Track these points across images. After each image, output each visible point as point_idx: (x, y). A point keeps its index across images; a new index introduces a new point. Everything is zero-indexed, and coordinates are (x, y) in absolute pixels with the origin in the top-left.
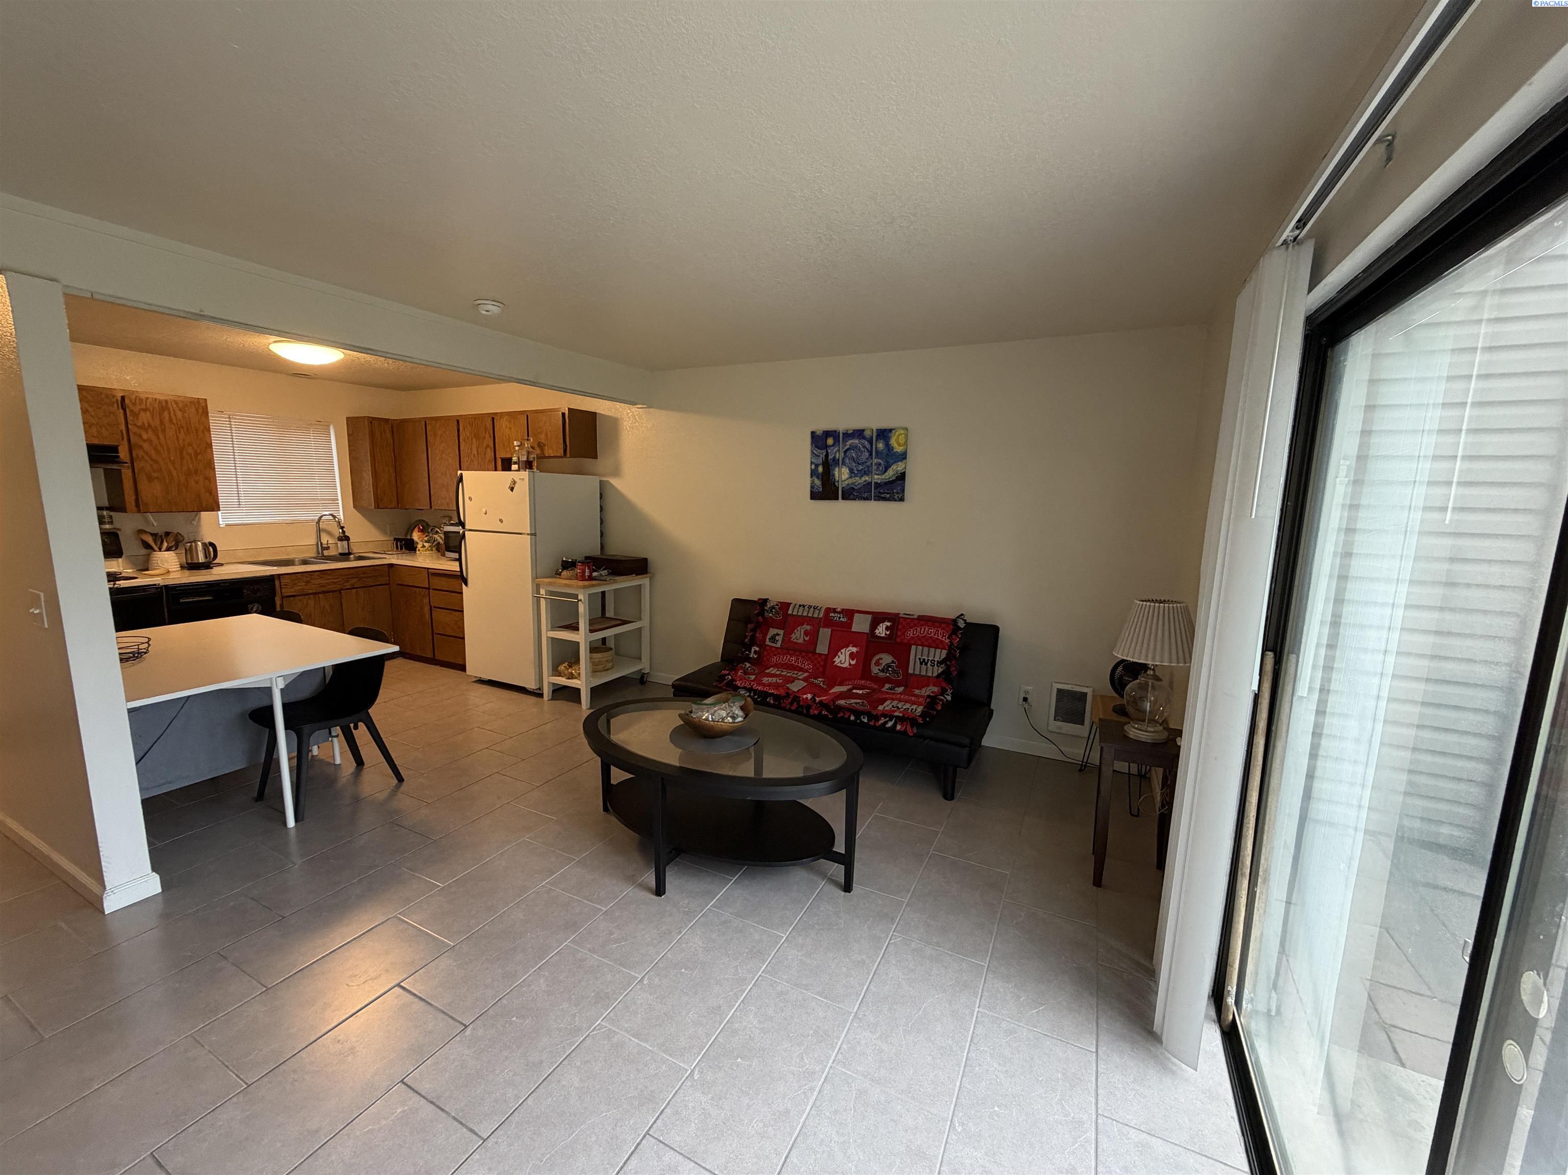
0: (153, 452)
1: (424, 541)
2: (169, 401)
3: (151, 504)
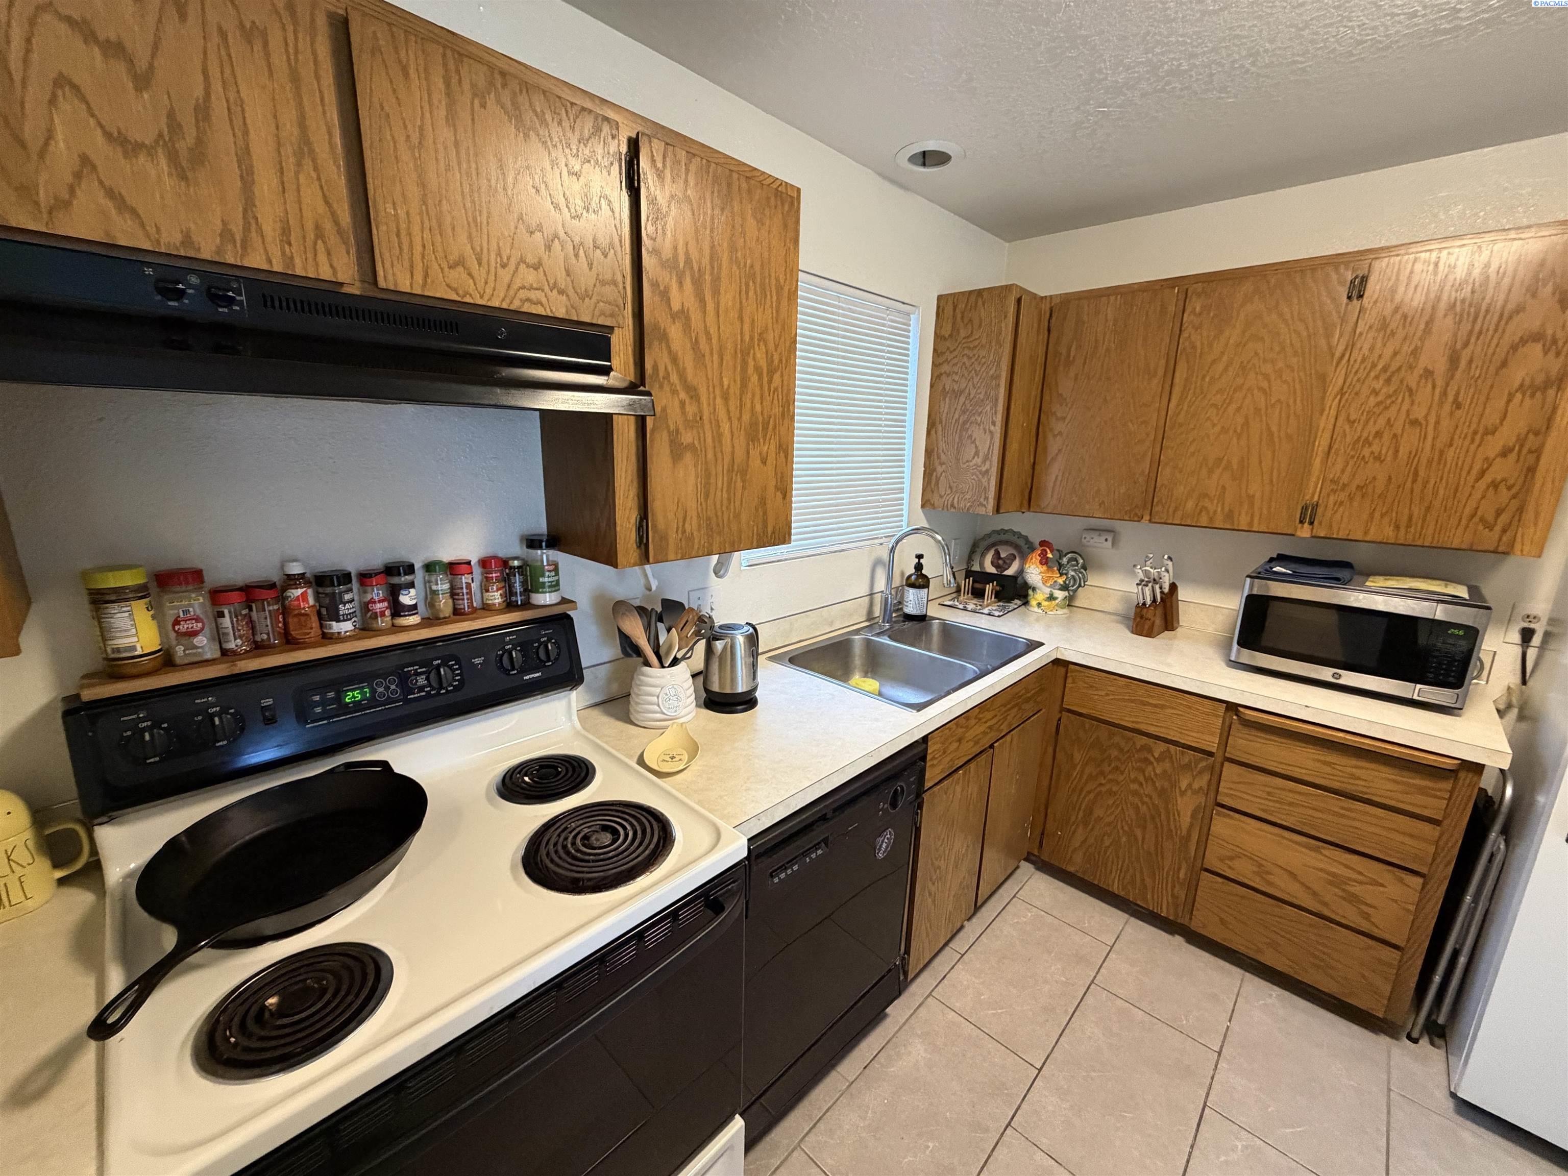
0: (688, 361)
2: (735, 176)
3: (673, 536)
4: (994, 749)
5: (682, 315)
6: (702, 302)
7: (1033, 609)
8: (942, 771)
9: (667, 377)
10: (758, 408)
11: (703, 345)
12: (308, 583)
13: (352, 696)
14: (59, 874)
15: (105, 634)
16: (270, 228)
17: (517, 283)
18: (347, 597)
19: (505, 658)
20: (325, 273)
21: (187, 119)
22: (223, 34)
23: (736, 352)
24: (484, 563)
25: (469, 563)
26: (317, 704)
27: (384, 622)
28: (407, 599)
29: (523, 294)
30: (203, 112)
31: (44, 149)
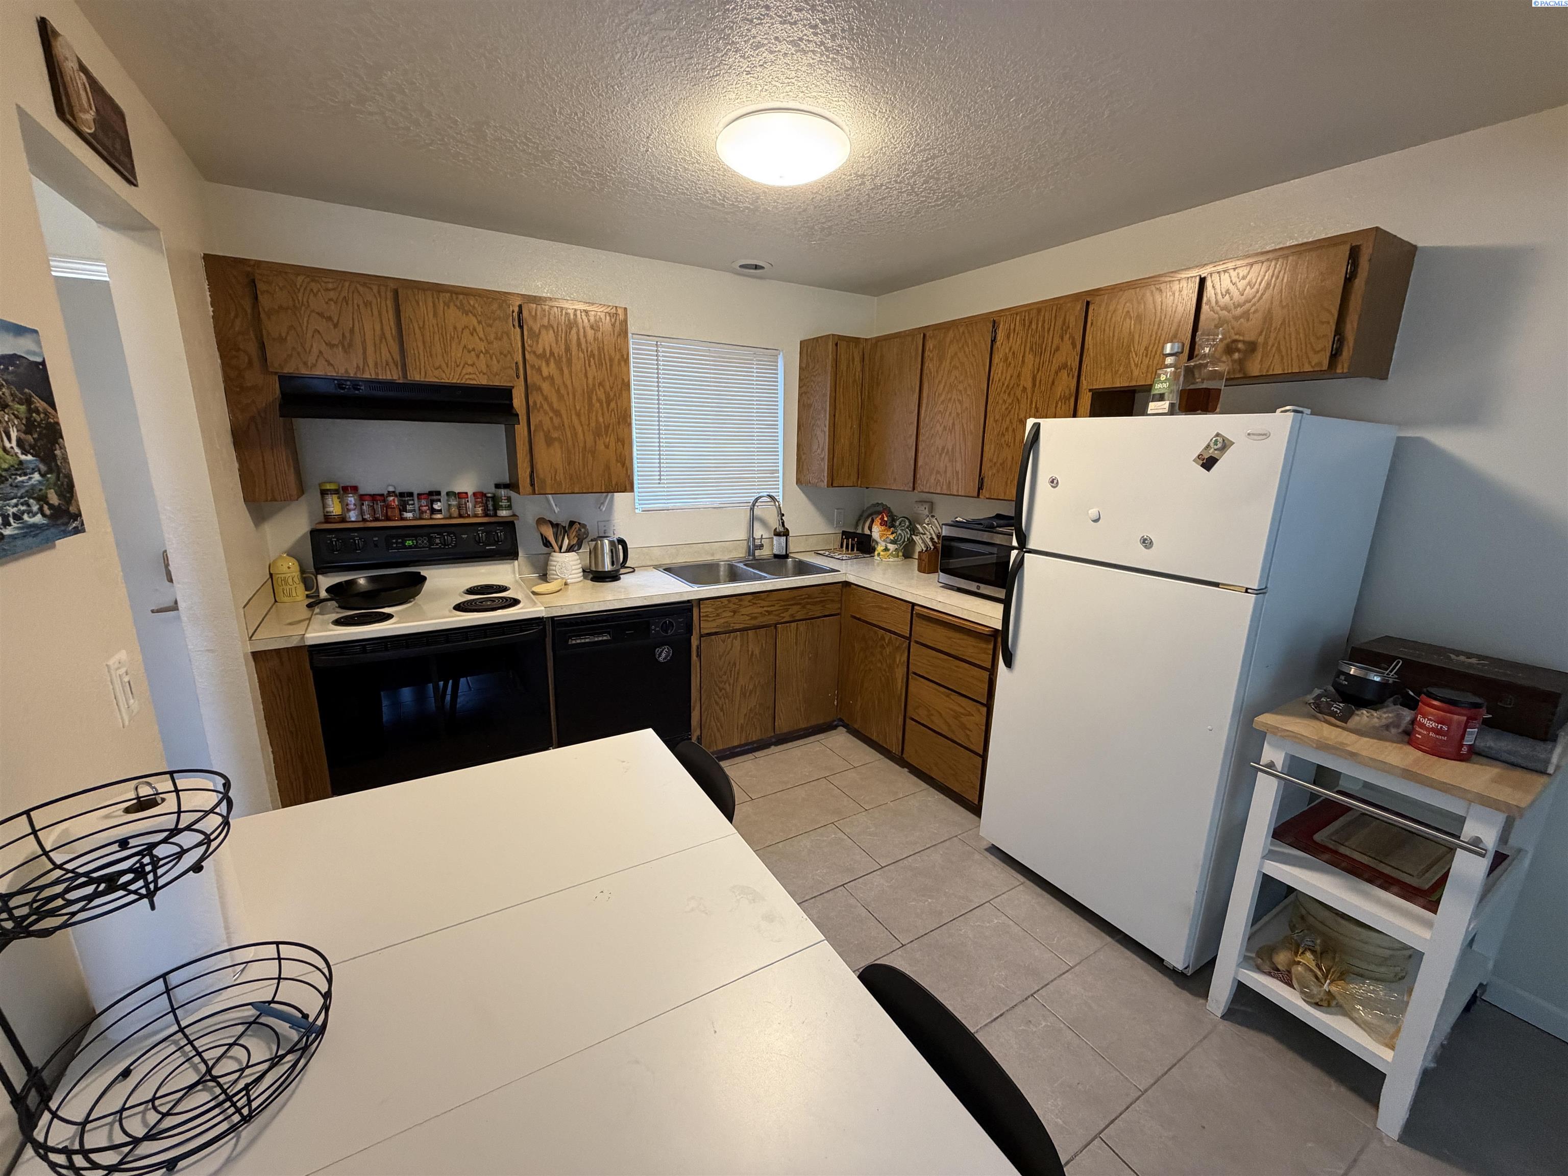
0: (554, 399)
1: (888, 540)
2: (578, 312)
3: (549, 481)
4: (776, 627)
5: (551, 378)
6: (561, 370)
7: (876, 557)
8: (717, 627)
9: (542, 406)
10: (601, 420)
11: (563, 391)
12: (396, 496)
13: (409, 543)
14: (307, 593)
15: (324, 506)
16: (371, 363)
17: (464, 372)
18: (410, 502)
19: (477, 537)
20: (389, 377)
21: (348, 335)
22: (358, 306)
23: (584, 393)
24: (474, 494)
25: (466, 493)
26: (394, 543)
27: (426, 516)
28: (437, 506)
29: (467, 377)
30: (352, 331)
31: (310, 351)
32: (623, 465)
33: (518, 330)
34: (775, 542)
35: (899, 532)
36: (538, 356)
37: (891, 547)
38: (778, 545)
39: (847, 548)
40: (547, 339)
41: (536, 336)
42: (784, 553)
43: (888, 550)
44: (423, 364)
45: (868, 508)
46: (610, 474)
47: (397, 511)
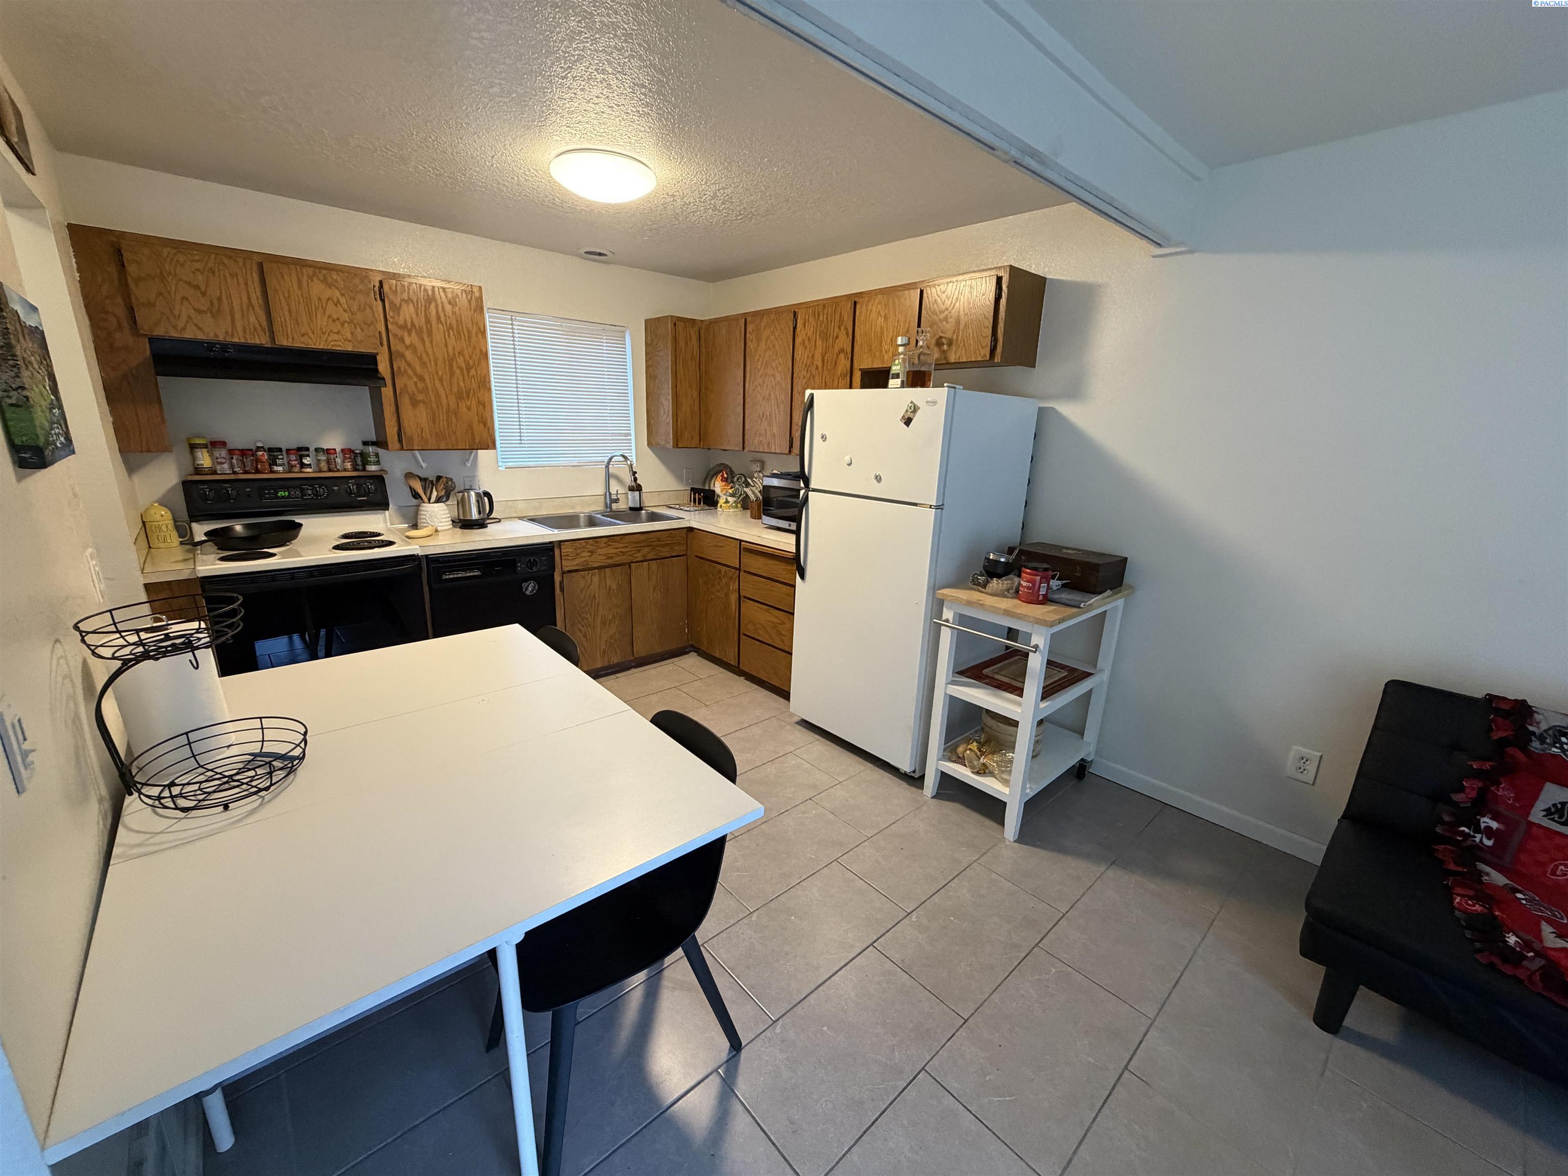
0: (418, 364)
1: (728, 494)
2: (436, 289)
3: (416, 439)
4: (630, 566)
5: (412, 347)
6: (423, 341)
7: (719, 509)
8: (577, 565)
9: (406, 371)
10: (462, 384)
11: (425, 357)
12: (265, 451)
13: (280, 494)
14: (181, 540)
15: (194, 459)
16: (240, 329)
17: (330, 339)
18: (280, 457)
19: (348, 489)
20: (258, 342)
21: (215, 302)
22: (225, 276)
23: (445, 361)
24: (342, 450)
25: (335, 450)
26: (267, 494)
27: (297, 469)
28: (306, 461)
29: (333, 343)
30: (220, 299)
31: (179, 315)
32: (485, 425)
33: (380, 303)
34: (630, 497)
35: (737, 486)
36: (401, 327)
37: (731, 499)
38: (632, 499)
39: (695, 502)
40: (407, 312)
41: (397, 309)
42: (638, 506)
43: (729, 502)
44: (289, 330)
45: (714, 468)
46: (473, 434)
47: (267, 466)
